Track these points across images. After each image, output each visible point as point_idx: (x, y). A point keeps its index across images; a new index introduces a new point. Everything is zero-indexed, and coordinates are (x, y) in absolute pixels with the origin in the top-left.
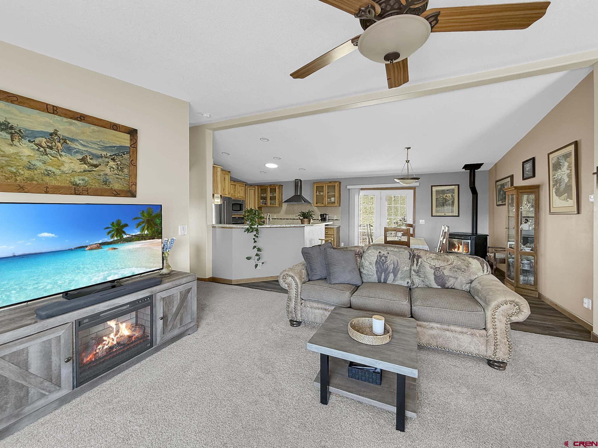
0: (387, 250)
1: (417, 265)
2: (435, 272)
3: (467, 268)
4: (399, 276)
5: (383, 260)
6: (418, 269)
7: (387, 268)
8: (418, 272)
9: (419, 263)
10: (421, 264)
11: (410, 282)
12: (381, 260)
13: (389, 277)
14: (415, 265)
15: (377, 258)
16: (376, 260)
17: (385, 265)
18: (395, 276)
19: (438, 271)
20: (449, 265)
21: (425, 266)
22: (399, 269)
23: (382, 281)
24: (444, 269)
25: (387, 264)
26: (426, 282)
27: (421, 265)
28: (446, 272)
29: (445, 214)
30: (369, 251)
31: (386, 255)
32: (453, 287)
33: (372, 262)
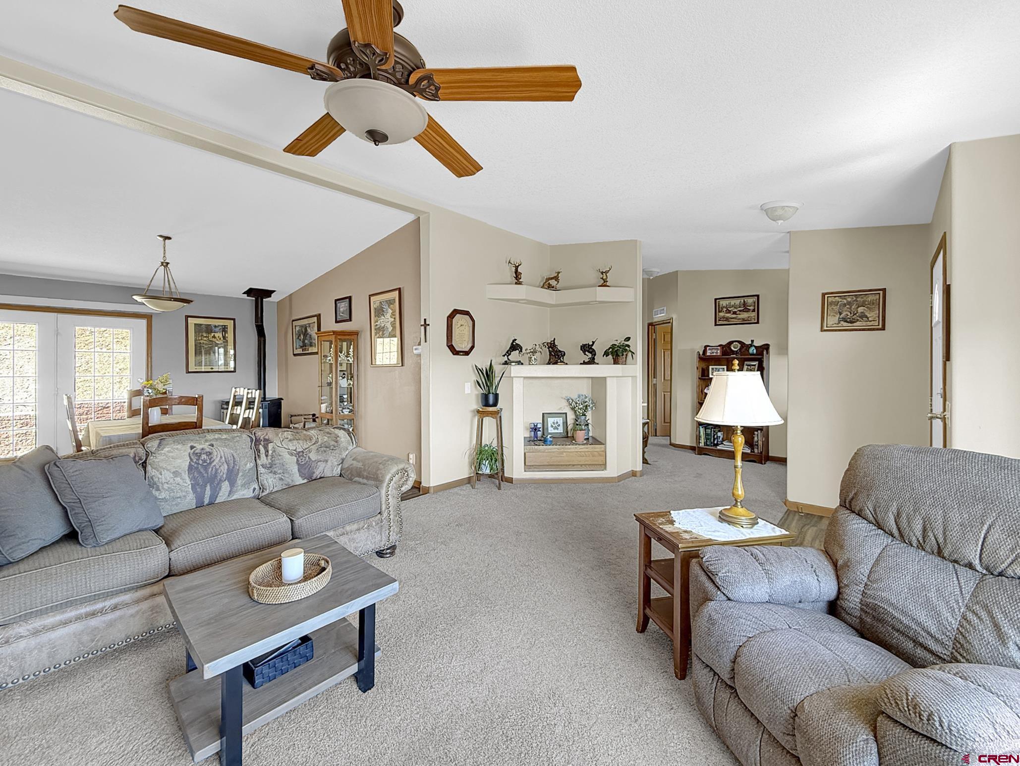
0: (206, 441)
1: (267, 456)
2: (297, 460)
3: (336, 444)
4: (239, 482)
5: (204, 461)
6: (270, 461)
7: (216, 473)
8: (270, 467)
9: (270, 452)
10: (274, 451)
11: (257, 488)
12: (201, 462)
13: (220, 489)
14: (263, 456)
15: (190, 458)
16: (188, 464)
17: (210, 470)
18: (232, 484)
19: (301, 458)
20: (314, 444)
21: (282, 454)
22: (238, 470)
23: (206, 501)
24: (310, 452)
25: (215, 466)
26: (287, 479)
27: (274, 454)
28: (313, 456)
29: (212, 369)
30: (166, 449)
31: (208, 450)
32: (322, 476)
33: (180, 471)
